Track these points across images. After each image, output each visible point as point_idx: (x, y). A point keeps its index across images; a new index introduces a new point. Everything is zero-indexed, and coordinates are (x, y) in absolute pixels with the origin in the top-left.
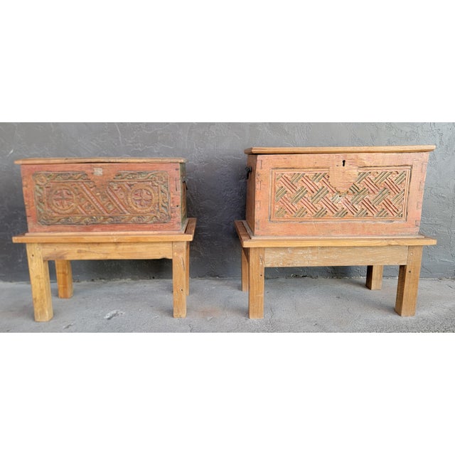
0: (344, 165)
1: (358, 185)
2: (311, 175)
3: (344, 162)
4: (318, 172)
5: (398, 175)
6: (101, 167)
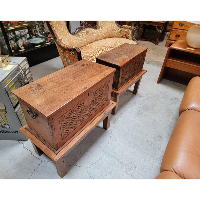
1: (94, 99)
3: (89, 94)
5: (105, 87)
6: (135, 58)
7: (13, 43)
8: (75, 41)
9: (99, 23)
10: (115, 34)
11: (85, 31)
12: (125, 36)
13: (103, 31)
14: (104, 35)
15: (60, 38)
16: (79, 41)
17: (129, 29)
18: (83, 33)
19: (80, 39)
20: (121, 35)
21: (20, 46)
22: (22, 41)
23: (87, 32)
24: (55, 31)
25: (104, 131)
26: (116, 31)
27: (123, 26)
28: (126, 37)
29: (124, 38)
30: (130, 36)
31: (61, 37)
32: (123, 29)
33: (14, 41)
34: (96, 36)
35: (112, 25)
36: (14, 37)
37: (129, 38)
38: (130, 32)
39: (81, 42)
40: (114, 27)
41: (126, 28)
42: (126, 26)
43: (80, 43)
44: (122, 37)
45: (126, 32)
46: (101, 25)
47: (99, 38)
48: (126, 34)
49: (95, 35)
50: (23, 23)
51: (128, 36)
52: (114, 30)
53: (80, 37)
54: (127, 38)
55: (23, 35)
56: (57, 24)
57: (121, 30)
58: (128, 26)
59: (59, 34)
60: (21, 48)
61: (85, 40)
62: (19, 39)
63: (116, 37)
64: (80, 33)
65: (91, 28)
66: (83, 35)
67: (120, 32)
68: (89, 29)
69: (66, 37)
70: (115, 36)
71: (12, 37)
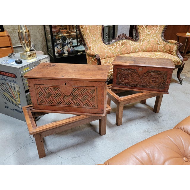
0: (66, 85)
1: (73, 93)
2: (52, 88)
3: (65, 83)
4: (55, 87)
5: (91, 90)
6: (142, 68)
7: (60, 48)
8: (107, 50)
9: (141, 36)
10: (158, 48)
11: (121, 42)
12: (168, 51)
13: (144, 44)
14: (144, 48)
15: (89, 46)
16: (111, 51)
17: (175, 44)
18: (118, 44)
19: (113, 49)
20: (165, 50)
21: (65, 51)
22: (68, 47)
23: (123, 44)
24: (87, 39)
25: (99, 136)
26: (160, 45)
27: (169, 41)
28: (170, 52)
29: (168, 53)
30: (174, 51)
31: (91, 45)
32: (168, 44)
33: (60, 46)
34: (134, 48)
35: (156, 39)
36: (61, 43)
37: (173, 54)
38: (175, 47)
39: (113, 51)
40: (158, 41)
41: (171, 43)
42: (172, 40)
43: (112, 53)
44: (166, 52)
45: (170, 47)
46: (143, 38)
47: (137, 50)
48: (170, 49)
49: (131, 47)
50: (71, 32)
51: (172, 52)
52: (158, 44)
53: (114, 47)
54: (171, 54)
55: (69, 42)
56: (90, 34)
57: (166, 45)
58: (174, 41)
59: (89, 42)
60: (65, 53)
61: (119, 50)
62: (66, 45)
63: (159, 51)
64: (114, 44)
65: (130, 40)
66: (118, 46)
67: (164, 47)
68: (126, 41)
69: (96, 46)
70: (157, 50)
71: (59, 43)
